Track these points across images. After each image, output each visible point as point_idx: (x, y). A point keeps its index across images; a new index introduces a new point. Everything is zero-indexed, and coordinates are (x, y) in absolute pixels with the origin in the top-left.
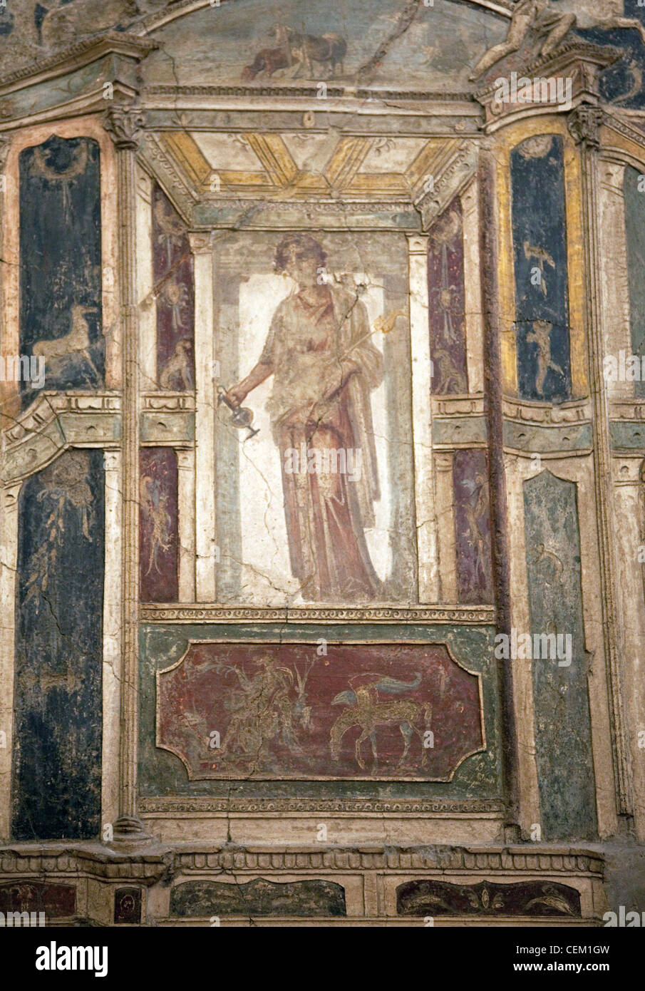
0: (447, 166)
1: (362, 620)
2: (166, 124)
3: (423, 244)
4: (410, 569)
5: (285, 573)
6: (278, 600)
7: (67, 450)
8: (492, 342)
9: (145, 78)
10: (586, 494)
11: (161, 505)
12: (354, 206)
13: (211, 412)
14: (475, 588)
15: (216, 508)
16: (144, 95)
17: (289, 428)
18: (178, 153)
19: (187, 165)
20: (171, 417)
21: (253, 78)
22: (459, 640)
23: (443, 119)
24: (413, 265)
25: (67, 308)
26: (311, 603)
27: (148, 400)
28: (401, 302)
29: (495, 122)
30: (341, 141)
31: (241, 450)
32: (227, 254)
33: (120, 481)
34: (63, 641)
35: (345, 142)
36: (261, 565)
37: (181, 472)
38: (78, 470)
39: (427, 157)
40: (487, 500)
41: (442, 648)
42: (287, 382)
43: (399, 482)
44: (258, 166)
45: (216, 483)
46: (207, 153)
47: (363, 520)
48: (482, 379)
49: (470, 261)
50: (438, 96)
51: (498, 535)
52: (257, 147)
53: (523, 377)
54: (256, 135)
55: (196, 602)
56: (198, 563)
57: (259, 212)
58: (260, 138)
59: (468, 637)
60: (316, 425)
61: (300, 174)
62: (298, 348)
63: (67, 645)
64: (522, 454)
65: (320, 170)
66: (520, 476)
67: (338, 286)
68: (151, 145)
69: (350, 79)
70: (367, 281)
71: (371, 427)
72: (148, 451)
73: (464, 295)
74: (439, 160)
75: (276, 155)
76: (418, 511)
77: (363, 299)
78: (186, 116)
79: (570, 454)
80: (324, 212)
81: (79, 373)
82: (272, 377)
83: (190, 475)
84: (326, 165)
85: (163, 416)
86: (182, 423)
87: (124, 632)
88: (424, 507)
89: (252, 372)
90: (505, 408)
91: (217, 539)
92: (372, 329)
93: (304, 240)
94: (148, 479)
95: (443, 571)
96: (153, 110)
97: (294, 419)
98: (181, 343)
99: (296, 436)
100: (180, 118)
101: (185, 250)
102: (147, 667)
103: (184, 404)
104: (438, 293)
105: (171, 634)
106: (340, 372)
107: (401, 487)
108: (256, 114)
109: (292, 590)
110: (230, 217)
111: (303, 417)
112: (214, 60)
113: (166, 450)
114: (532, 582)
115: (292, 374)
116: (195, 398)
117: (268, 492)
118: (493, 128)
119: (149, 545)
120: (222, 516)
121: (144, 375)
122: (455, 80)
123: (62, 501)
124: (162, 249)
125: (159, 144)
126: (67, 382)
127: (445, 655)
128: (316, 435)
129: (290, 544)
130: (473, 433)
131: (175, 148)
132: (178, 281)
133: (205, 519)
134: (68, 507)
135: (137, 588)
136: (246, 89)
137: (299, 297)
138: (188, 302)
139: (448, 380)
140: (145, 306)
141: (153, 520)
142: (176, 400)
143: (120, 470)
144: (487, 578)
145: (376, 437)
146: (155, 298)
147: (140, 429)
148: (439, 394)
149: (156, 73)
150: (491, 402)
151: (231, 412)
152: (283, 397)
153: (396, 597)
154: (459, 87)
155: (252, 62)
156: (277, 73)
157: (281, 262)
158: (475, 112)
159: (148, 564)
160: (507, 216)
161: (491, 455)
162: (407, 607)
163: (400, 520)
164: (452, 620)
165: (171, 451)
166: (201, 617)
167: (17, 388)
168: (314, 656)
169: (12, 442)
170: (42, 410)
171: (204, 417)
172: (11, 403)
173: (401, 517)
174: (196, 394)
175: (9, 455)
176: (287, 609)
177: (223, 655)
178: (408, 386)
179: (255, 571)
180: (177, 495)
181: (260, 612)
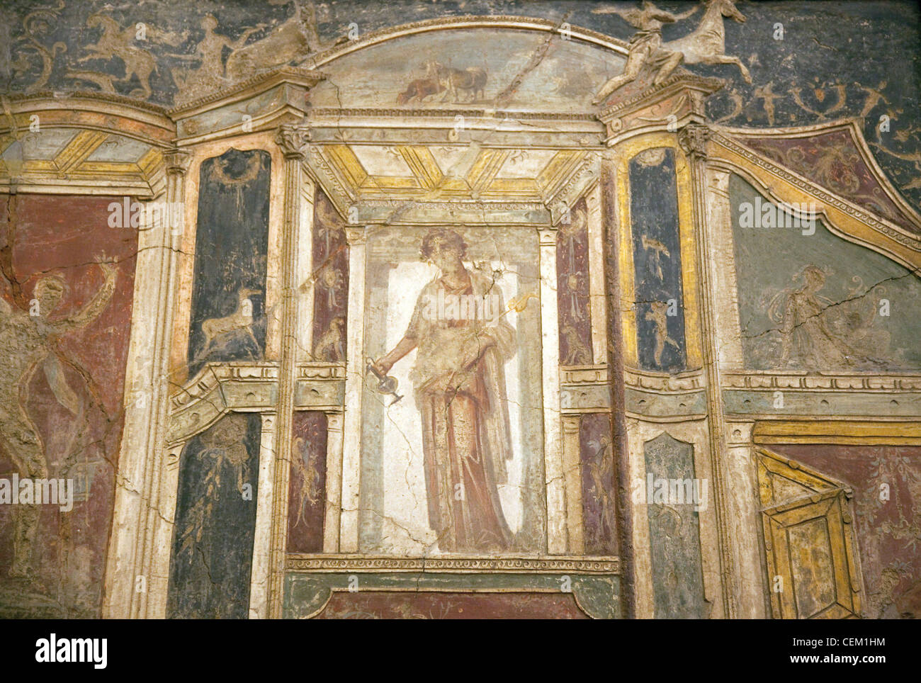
0: (574, 172)
1: (494, 569)
2: (329, 139)
3: (553, 237)
4: (540, 522)
5: (423, 525)
6: (416, 551)
7: (227, 414)
8: (614, 320)
9: (313, 103)
10: (702, 454)
11: (311, 463)
12: (492, 205)
13: (360, 380)
14: (601, 540)
15: (361, 465)
16: (312, 116)
17: (431, 394)
18: (340, 163)
19: (346, 171)
20: (324, 385)
21: (406, 102)
22: (585, 589)
23: (569, 135)
24: (543, 255)
25: (235, 290)
26: (447, 553)
27: (303, 369)
28: (533, 285)
29: (615, 137)
30: (481, 152)
31: (386, 413)
32: (379, 244)
33: (274, 441)
34: (213, 589)
35: (485, 153)
36: (401, 518)
37: (330, 434)
38: (237, 432)
39: (556, 165)
40: (611, 460)
41: (570, 596)
42: (429, 354)
43: (530, 443)
44: (409, 172)
45: (362, 443)
46: (363, 163)
47: (496, 477)
48: (606, 352)
49: (594, 251)
50: (566, 116)
51: (621, 491)
52: (407, 157)
53: (642, 351)
54: (408, 148)
55: (339, 552)
56: (342, 517)
57: (408, 210)
58: (410, 150)
59: (594, 587)
60: (455, 391)
61: (445, 179)
62: (440, 324)
63: (216, 593)
64: (642, 418)
65: (463, 176)
66: (641, 437)
67: (477, 272)
68: (315, 156)
69: (489, 103)
70: (502, 268)
71: (505, 394)
72: (300, 415)
73: (589, 280)
74: (566, 168)
75: (424, 164)
76: (547, 469)
77: (498, 283)
78: (347, 132)
79: (687, 418)
80: (466, 210)
81: (242, 346)
82: (416, 349)
83: (339, 436)
84: (468, 172)
85: (315, 383)
86: (333, 390)
87: (270, 580)
88: (552, 466)
89: (398, 345)
90: (627, 377)
91: (361, 495)
92: (507, 309)
93: (447, 233)
94: (300, 439)
95: (570, 523)
96: (319, 127)
97: (435, 386)
98: (335, 320)
99: (436, 402)
100: (342, 134)
101: (342, 242)
102: (291, 613)
103: (335, 373)
104: (566, 278)
105: (315, 582)
106: (477, 345)
107: (531, 448)
108: (408, 131)
109: (429, 541)
110: (383, 214)
111: (443, 384)
112: (373, 88)
113: (317, 414)
114: (653, 535)
115: (434, 347)
116: (346, 368)
117: (410, 452)
118: (613, 142)
119: (298, 500)
120: (366, 473)
121: (301, 348)
122: (581, 104)
123: (220, 460)
124: (321, 241)
125: (323, 155)
126: (231, 354)
127: (572, 602)
128: (455, 401)
129: (428, 499)
130: (598, 399)
131: (337, 158)
132: (335, 267)
133: (351, 476)
134: (226, 466)
135: (285, 539)
136: (399, 111)
137: (442, 281)
138: (342, 286)
139: (575, 352)
140: (304, 288)
141: (302, 477)
142: (328, 370)
143: (275, 432)
144: (611, 531)
145: (509, 403)
146: (313, 282)
147: (295, 396)
148: (566, 365)
149: (323, 97)
150: (613, 372)
151: (378, 380)
152: (425, 368)
153: (527, 549)
154: (585, 109)
155: (406, 90)
156: (427, 99)
157: (427, 252)
158: (598, 129)
159: (296, 517)
160: (626, 214)
161: (614, 419)
162: (536, 558)
163: (531, 477)
164: (578, 570)
165: (322, 415)
166: (344, 566)
167: (186, 360)
168: (449, 603)
169: (178, 407)
170: (207, 378)
171: (354, 384)
172: (179, 373)
173: (532, 474)
174: (347, 364)
175: (174, 418)
176: (424, 559)
177: (363, 603)
178: (539, 357)
179: (395, 523)
180: (326, 454)
181: (398, 562)
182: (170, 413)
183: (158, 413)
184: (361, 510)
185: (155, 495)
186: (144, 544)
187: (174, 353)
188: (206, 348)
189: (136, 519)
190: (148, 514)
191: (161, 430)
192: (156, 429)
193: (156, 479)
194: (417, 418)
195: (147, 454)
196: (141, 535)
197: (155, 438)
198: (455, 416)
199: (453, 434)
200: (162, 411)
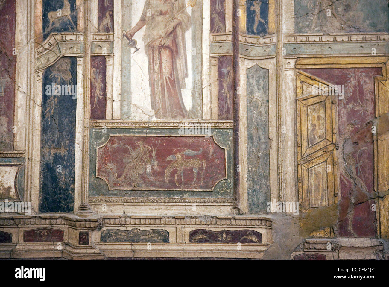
4: (199, 106)
5: (149, 108)
6: (145, 118)
7: (61, 57)
8: (236, 10)
10: (272, 74)
11: (99, 80)
13: (120, 41)
14: (226, 113)
15: (121, 81)
17: (152, 47)
20: (104, 43)
22: (218, 134)
26: (159, 120)
27: (94, 36)
31: (132, 57)
33: (83, 70)
34: (59, 135)
36: (139, 104)
37: (107, 66)
38: (66, 65)
40: (231, 77)
41: (211, 138)
42: (151, 28)
43: (196, 70)
45: (121, 71)
47: (181, 86)
48: (231, 26)
51: (235, 91)
53: (248, 25)
55: (113, 119)
56: (114, 104)
59: (222, 133)
60: (163, 46)
62: (156, 14)
63: (61, 137)
64: (246, 57)
66: (245, 67)
71: (185, 47)
72: (94, 57)
76: (203, 82)
79: (267, 57)
81: (66, 25)
82: (145, 26)
83: (111, 67)
85: (100, 43)
86: (108, 46)
87: (84, 131)
88: (205, 80)
89: (137, 24)
90: (240, 38)
91: (122, 94)
94: (94, 69)
95: (212, 106)
97: (154, 44)
98: (108, 12)
99: (154, 51)
102: (93, 145)
103: (109, 38)
105: (103, 132)
106: (173, 24)
107: (196, 72)
109: (151, 115)
111: (157, 43)
113: (101, 57)
114: (249, 111)
115: (153, 25)
116: (113, 35)
117: (143, 75)
119: (94, 96)
120: (124, 84)
121: (93, 26)
123: (59, 78)
126: (61, 29)
127: (212, 140)
128: (163, 51)
129: (151, 96)
130: (227, 49)
133: (117, 85)
134: (62, 81)
135: (89, 113)
139: (217, 27)
141: (96, 86)
142: (106, 36)
143: (83, 65)
144: (230, 109)
145: (187, 51)
147: (91, 49)
148: (213, 33)
150: (234, 36)
151: (128, 41)
152: (149, 35)
153: (193, 117)
159: (94, 104)
161: (234, 58)
162: (197, 121)
163: (196, 86)
164: (215, 126)
165: (103, 57)
166: (115, 125)
167: (41, 31)
168: (160, 141)
169: (39, 54)
170: (51, 40)
171: (117, 43)
172: (39, 38)
173: (196, 84)
174: (114, 33)
175: (38, 59)
176: (149, 122)
177: (123, 141)
178: (201, 29)
179: (136, 107)
180: (106, 75)
181: (138, 123)
182: (36, 57)
183: (31, 56)
184: (122, 101)
185: (32, 94)
186: (29, 115)
187: (36, 28)
188: (50, 26)
189: (25, 104)
190: (30, 102)
191: (33, 64)
192: (31, 64)
193: (32, 87)
194: (146, 59)
195: (28, 75)
196: (28, 111)
197: (31, 68)
198: (163, 58)
199: (162, 66)
200: (33, 55)
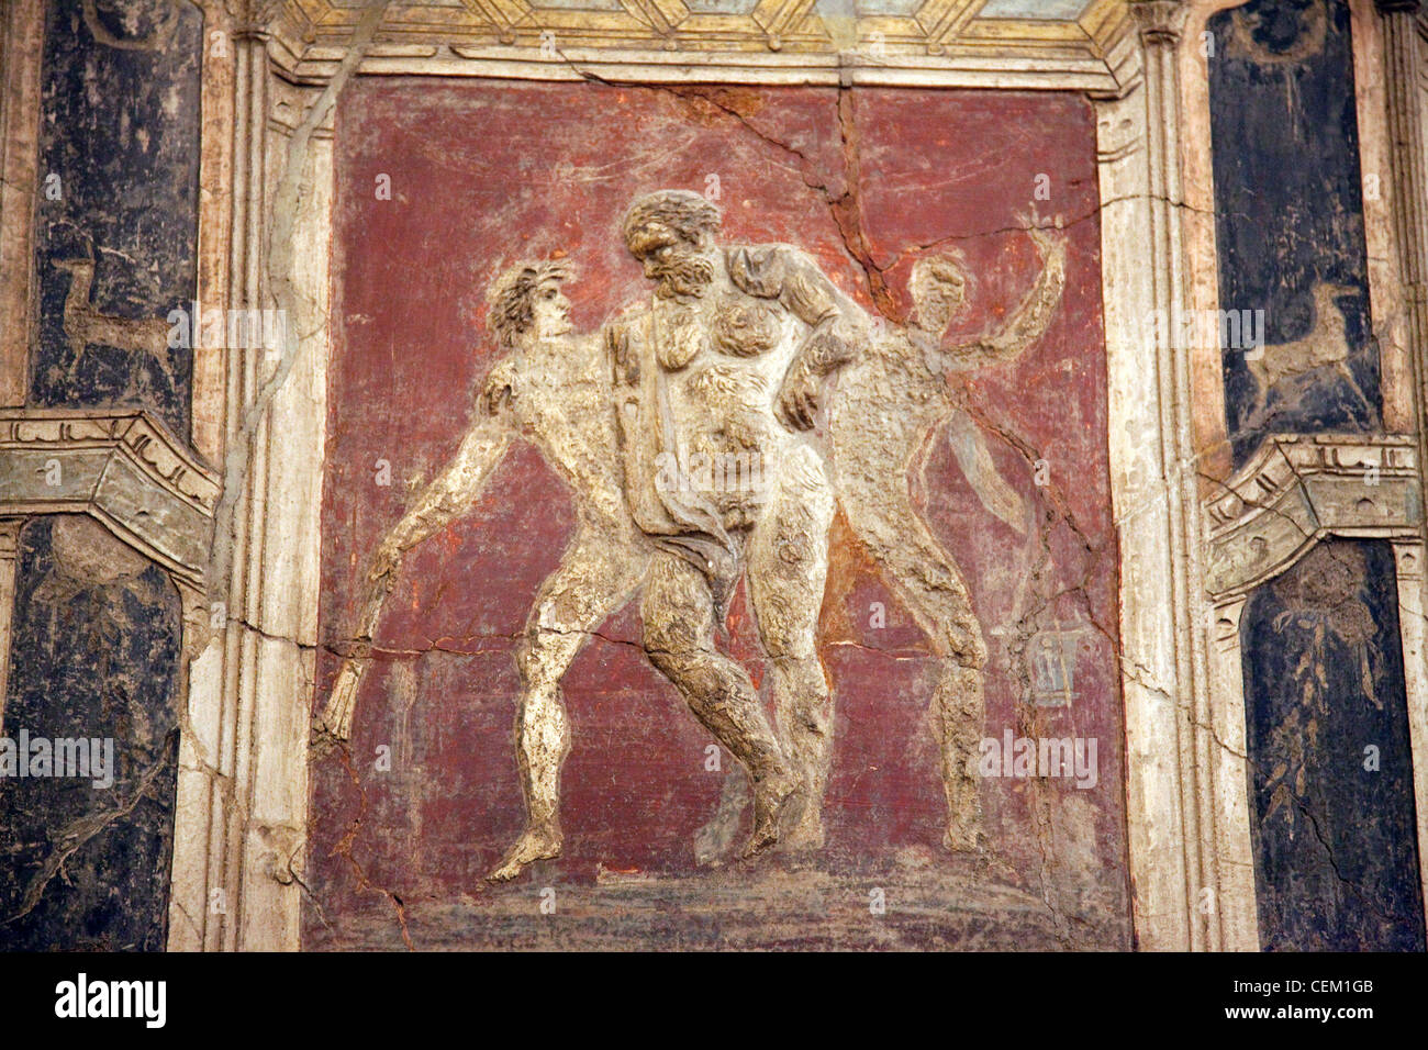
7: (1322, 541)
25: (1304, 287)
34: (1345, 892)
38: (1344, 577)
63: (1354, 901)
81: (1333, 402)
123: (1319, 633)
126: (1313, 419)
134: (1332, 645)
143: (1424, 579)
167: (1223, 428)
169: (1222, 524)
170: (1273, 467)
172: (1215, 455)
175: (1217, 547)
182: (1208, 536)
183: (1185, 535)
185: (1201, 700)
186: (1196, 796)
187: (1200, 415)
188: (1261, 404)
189: (1172, 746)
190: (1194, 737)
191: (1194, 570)
192: (1186, 567)
193: (1199, 668)
195: (1174, 618)
196: (1187, 779)
197: (1187, 586)
200: (1192, 531)
